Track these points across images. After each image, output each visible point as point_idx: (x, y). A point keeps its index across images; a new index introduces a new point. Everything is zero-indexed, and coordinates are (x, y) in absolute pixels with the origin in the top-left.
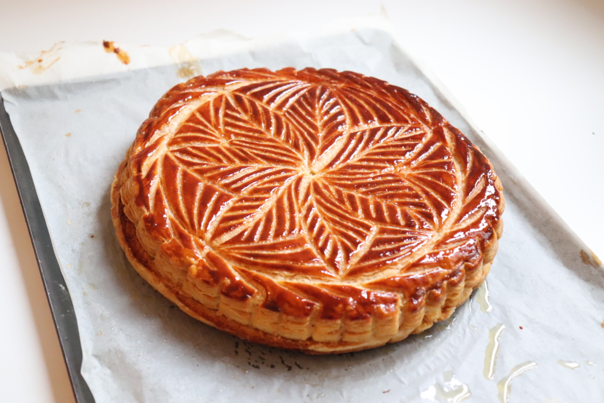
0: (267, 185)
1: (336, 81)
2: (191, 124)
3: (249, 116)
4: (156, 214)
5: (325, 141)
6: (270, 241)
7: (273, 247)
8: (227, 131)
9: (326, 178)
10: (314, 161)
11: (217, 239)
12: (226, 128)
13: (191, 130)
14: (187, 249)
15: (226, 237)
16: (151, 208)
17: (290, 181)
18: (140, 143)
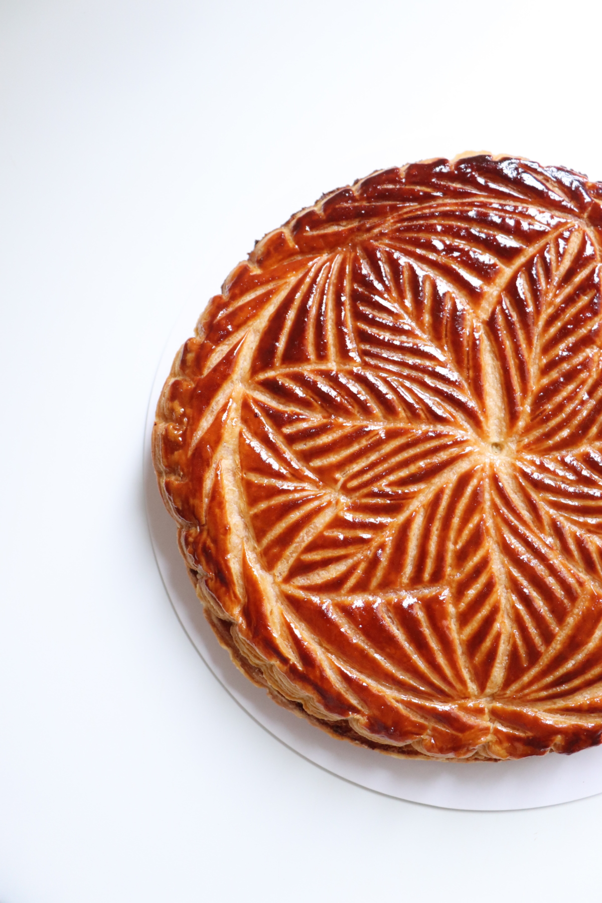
0: (466, 533)
1: (375, 220)
2: (263, 506)
3: (319, 408)
4: (377, 713)
5: (465, 370)
6: (561, 635)
7: (574, 644)
8: (319, 471)
9: (528, 448)
10: (484, 424)
11: (489, 685)
12: (312, 464)
13: (273, 518)
14: (467, 733)
15: (498, 673)
16: (360, 707)
17: (488, 496)
18: (227, 598)
